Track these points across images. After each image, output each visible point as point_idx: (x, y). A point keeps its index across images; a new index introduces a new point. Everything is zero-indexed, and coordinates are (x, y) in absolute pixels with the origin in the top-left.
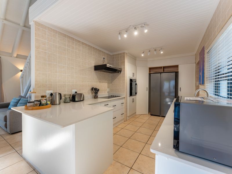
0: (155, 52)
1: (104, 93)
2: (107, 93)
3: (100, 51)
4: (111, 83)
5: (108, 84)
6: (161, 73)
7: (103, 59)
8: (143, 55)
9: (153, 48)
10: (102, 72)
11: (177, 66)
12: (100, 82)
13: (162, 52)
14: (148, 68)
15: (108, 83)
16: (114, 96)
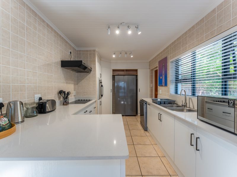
0: (126, 55)
1: (71, 98)
2: (73, 97)
3: (67, 42)
4: (77, 84)
5: (74, 86)
6: (124, 75)
7: (70, 54)
8: (114, 56)
9: (125, 51)
10: (68, 70)
11: (136, 70)
12: (67, 83)
13: (132, 56)
14: (112, 70)
15: (75, 84)
16: (87, 100)
